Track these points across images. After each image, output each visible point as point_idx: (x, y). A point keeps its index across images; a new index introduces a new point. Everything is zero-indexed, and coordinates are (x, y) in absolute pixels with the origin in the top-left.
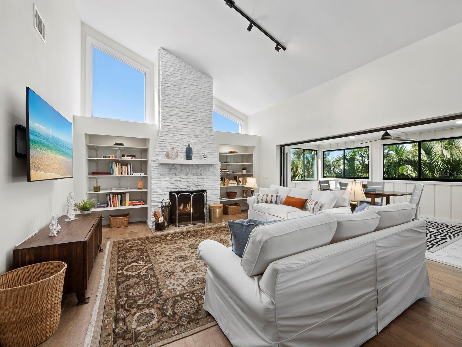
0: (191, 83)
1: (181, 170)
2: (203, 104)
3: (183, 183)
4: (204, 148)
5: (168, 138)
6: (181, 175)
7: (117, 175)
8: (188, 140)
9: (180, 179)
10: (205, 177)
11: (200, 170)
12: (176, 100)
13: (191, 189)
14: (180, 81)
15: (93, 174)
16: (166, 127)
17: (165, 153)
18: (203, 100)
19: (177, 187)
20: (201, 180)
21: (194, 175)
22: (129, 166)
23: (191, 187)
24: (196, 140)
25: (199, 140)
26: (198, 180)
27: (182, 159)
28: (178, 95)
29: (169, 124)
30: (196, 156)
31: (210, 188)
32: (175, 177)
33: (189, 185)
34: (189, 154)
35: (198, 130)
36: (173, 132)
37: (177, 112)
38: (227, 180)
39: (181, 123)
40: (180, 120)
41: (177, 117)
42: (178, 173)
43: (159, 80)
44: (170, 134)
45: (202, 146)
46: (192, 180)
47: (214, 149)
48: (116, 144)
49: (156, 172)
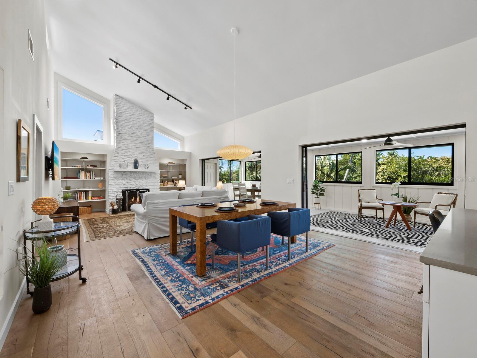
0: (137, 117)
1: (130, 175)
2: (146, 131)
3: (132, 184)
4: (148, 161)
5: (121, 154)
6: (130, 179)
7: (83, 179)
8: (135, 155)
9: (130, 182)
10: (148, 180)
11: (144, 176)
12: (126, 129)
13: (138, 188)
14: (129, 116)
15: (65, 178)
16: (119, 147)
17: (119, 164)
18: (147, 129)
19: (127, 187)
20: (145, 182)
21: (140, 179)
22: (92, 173)
24: (141, 156)
25: (143, 155)
26: (143, 182)
27: (131, 168)
28: (128, 125)
29: (121, 145)
30: (142, 166)
31: (152, 188)
32: (126, 180)
33: (136, 185)
34: (136, 165)
35: (143, 149)
36: (124, 150)
37: (127, 137)
38: (166, 182)
39: (130, 144)
40: (129, 142)
41: (127, 140)
42: (128, 177)
43: (114, 116)
44: (123, 152)
45: (146, 159)
46: (138, 182)
47: (155, 161)
48: (82, 158)
49: (112, 177)
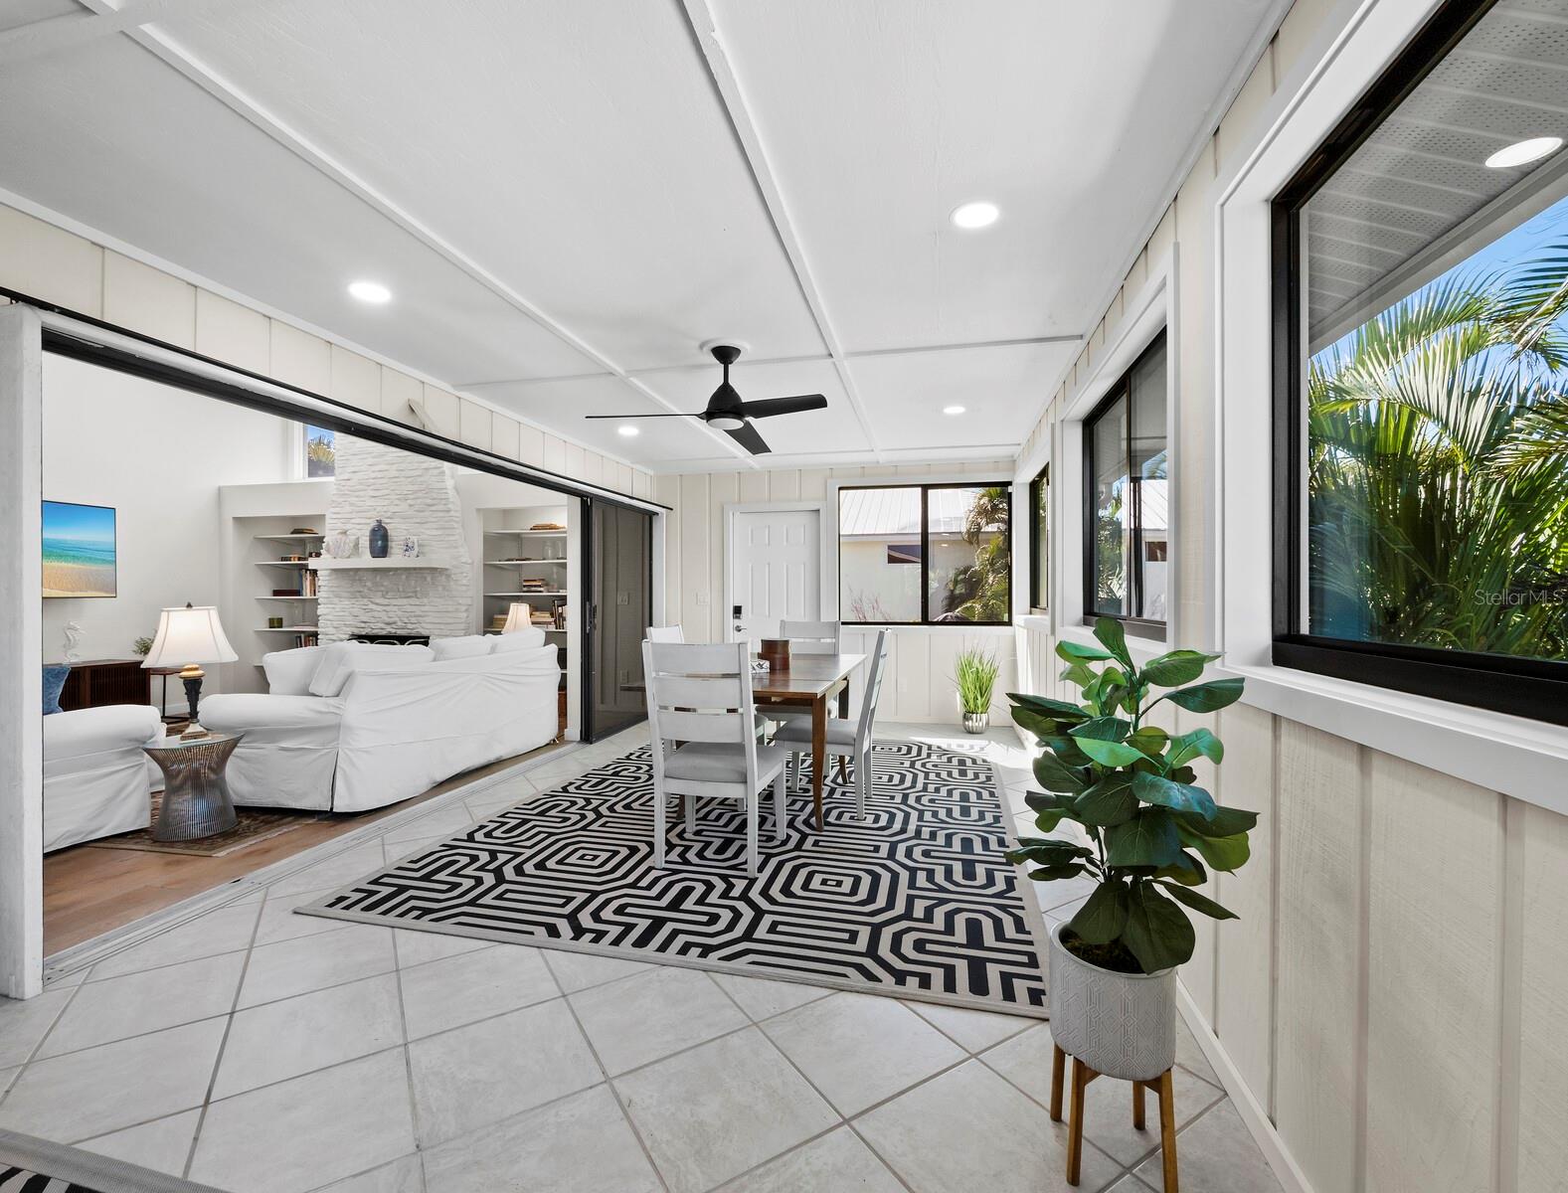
3: (376, 614)
4: (426, 526)
5: (348, 508)
6: (372, 595)
7: (308, 597)
8: (385, 509)
9: (372, 606)
10: (426, 600)
13: (393, 631)
15: (278, 593)
16: (343, 483)
19: (363, 625)
20: (415, 608)
21: (400, 597)
23: (394, 626)
24: (404, 506)
25: (411, 506)
31: (436, 632)
32: (361, 601)
33: (391, 620)
34: (375, 543)
35: (410, 480)
36: (357, 493)
41: (365, 456)
42: (366, 591)
46: (395, 608)
48: (296, 531)
49: (330, 589)
